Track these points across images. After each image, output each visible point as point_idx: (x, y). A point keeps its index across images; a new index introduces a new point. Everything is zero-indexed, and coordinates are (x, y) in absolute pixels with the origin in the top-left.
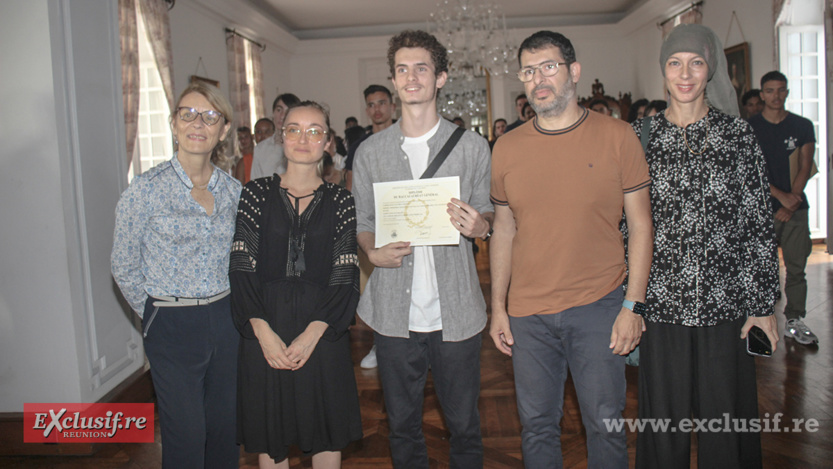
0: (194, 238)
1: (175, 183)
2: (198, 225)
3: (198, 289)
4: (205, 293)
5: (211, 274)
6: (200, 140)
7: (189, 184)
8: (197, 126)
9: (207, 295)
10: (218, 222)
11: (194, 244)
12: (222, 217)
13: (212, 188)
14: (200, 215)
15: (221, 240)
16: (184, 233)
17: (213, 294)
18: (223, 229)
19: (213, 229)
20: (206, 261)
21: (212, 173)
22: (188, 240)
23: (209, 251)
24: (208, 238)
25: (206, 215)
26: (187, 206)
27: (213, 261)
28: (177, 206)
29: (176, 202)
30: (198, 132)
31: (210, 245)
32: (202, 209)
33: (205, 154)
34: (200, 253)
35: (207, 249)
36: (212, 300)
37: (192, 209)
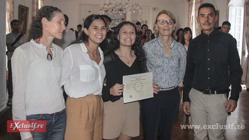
0: (162, 66)
1: (158, 46)
2: (163, 62)
3: (160, 85)
4: (162, 87)
5: (166, 80)
6: (168, 30)
7: (162, 46)
8: (166, 25)
9: (163, 88)
10: (171, 61)
11: (162, 68)
12: (173, 59)
13: (171, 49)
14: (165, 58)
15: (172, 68)
16: (158, 64)
17: (165, 87)
18: (173, 63)
19: (169, 63)
20: (166, 75)
21: (172, 43)
22: (159, 66)
23: (167, 72)
24: (167, 66)
25: (167, 58)
26: (161, 54)
27: (168, 75)
28: (157, 54)
29: (157, 52)
30: (166, 28)
31: (168, 70)
32: (166, 56)
33: (169, 35)
34: (164, 72)
35: (166, 71)
36: (164, 90)
37: (163, 55)
